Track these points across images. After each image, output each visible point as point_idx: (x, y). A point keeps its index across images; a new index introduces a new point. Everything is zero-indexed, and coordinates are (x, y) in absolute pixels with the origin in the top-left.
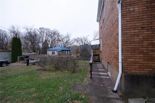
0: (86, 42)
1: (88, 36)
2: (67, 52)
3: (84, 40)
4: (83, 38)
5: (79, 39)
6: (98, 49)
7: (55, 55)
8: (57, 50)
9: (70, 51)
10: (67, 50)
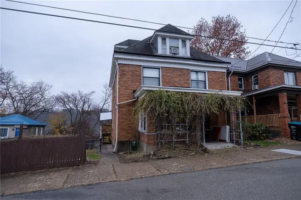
0: (86, 106)
1: (93, 92)
2: (37, 131)
3: (82, 103)
4: (78, 98)
5: (68, 97)
6: (110, 126)
7: (7, 137)
8: (13, 125)
9: (44, 126)
10: (38, 126)
